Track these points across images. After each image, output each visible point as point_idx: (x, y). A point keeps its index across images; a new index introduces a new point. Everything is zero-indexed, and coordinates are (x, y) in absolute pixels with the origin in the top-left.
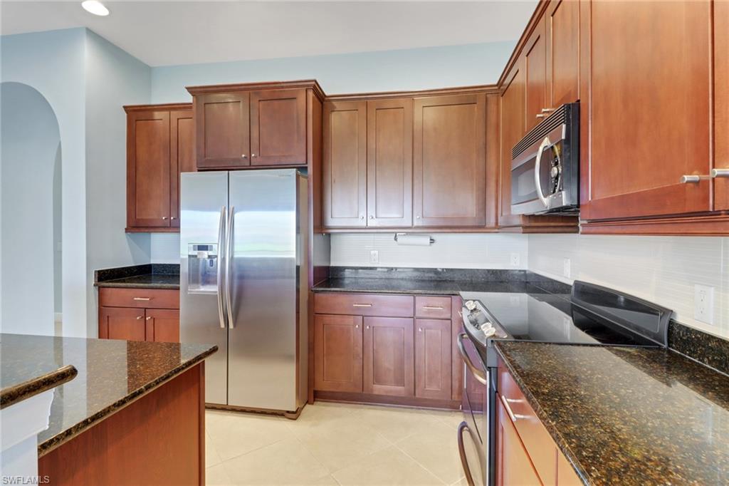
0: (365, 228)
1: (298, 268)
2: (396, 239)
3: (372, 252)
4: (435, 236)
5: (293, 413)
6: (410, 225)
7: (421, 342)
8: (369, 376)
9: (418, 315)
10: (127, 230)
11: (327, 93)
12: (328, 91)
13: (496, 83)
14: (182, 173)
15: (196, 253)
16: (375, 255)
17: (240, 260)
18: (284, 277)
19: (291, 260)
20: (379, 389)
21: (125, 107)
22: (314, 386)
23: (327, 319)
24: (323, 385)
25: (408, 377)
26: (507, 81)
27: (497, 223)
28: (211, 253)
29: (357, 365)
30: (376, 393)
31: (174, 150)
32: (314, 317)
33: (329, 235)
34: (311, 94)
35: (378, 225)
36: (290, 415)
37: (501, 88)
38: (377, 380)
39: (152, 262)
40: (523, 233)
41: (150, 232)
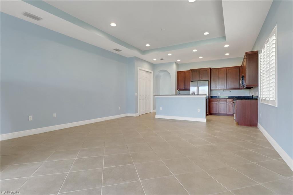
2: (223, 91)
3: (219, 93)
4: (231, 90)
6: (226, 88)
9: (227, 101)
12: (212, 68)
13: (241, 66)
14: (190, 82)
21: (176, 72)
22: (210, 112)
28: (195, 93)
29: (217, 109)
30: (220, 113)
31: (185, 78)
32: (210, 102)
33: (212, 90)
34: (209, 69)
35: (220, 89)
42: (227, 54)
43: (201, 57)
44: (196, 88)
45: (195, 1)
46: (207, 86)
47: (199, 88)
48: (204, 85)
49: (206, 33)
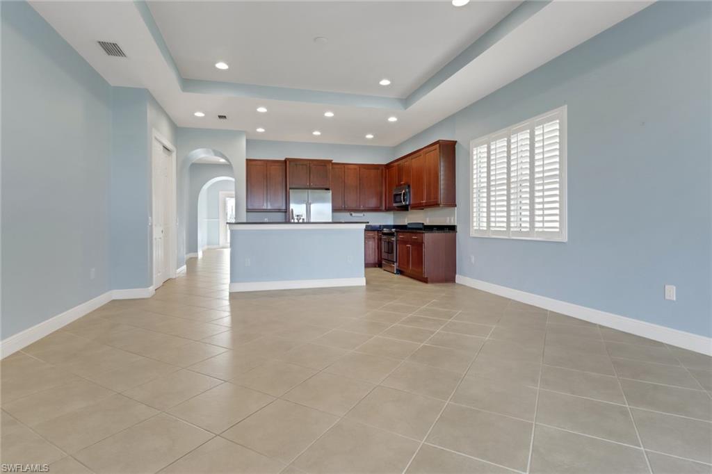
0: (343, 210)
2: (351, 214)
4: (364, 213)
27: (385, 208)
31: (268, 179)
34: (331, 164)
42: (370, 136)
43: (317, 133)
44: (304, 206)
45: (469, 3)
46: (329, 202)
47: (312, 206)
48: (323, 200)
49: (385, 82)
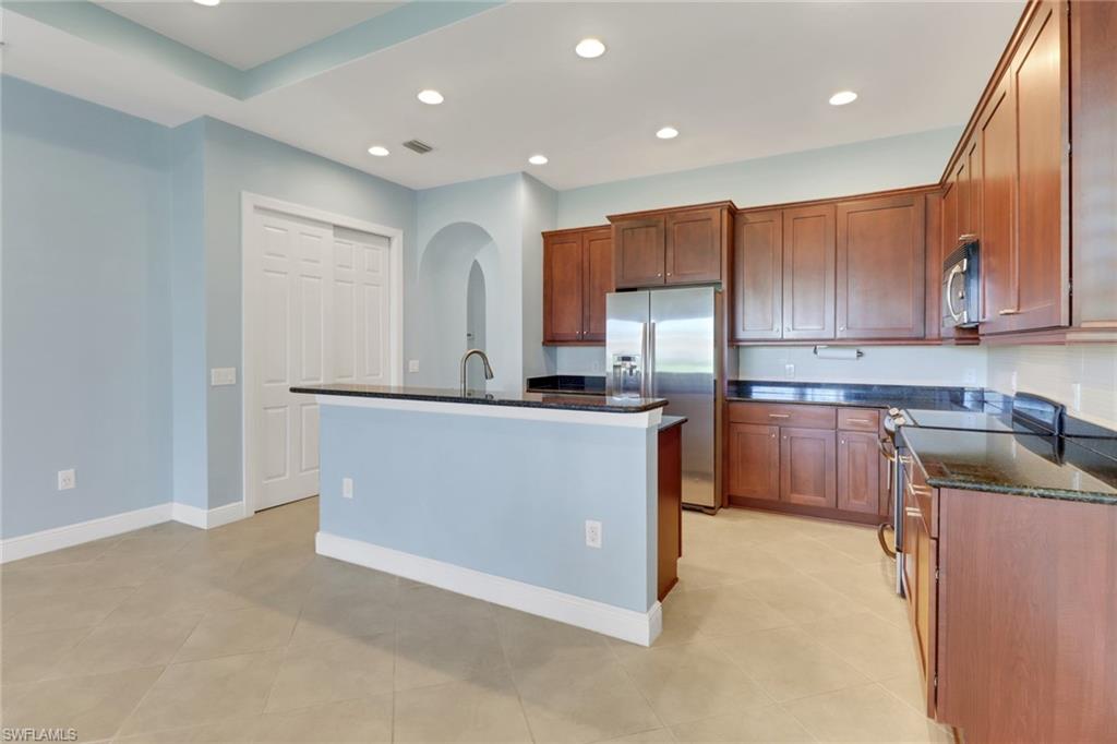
0: (780, 341)
1: (715, 381)
2: (815, 352)
3: (787, 366)
4: (862, 349)
5: (712, 508)
6: (832, 336)
7: (844, 455)
8: (786, 485)
9: (840, 426)
10: (544, 344)
11: (739, 207)
12: (739, 205)
13: (937, 182)
14: (608, 295)
15: (619, 363)
16: (790, 369)
17: (661, 374)
18: (702, 392)
19: (708, 375)
20: (796, 498)
21: (543, 233)
22: (729, 490)
23: (741, 427)
24: (739, 490)
25: (831, 489)
26: (950, 180)
27: (939, 334)
28: (633, 363)
29: (774, 474)
30: (793, 501)
31: (586, 271)
32: (729, 426)
33: (738, 347)
34: (725, 213)
35: (795, 337)
36: (707, 511)
37: (943, 187)
38: (794, 489)
39: (559, 373)
40: (958, 344)
41: (556, 346)
